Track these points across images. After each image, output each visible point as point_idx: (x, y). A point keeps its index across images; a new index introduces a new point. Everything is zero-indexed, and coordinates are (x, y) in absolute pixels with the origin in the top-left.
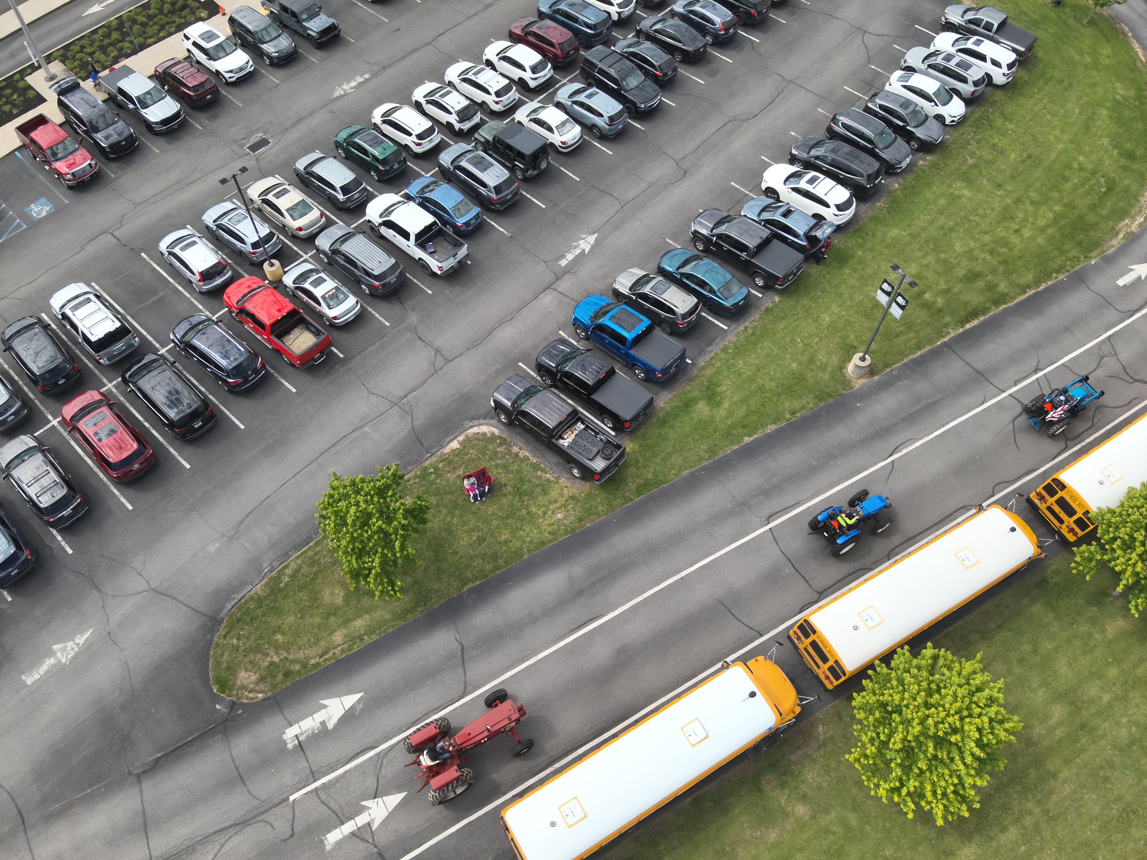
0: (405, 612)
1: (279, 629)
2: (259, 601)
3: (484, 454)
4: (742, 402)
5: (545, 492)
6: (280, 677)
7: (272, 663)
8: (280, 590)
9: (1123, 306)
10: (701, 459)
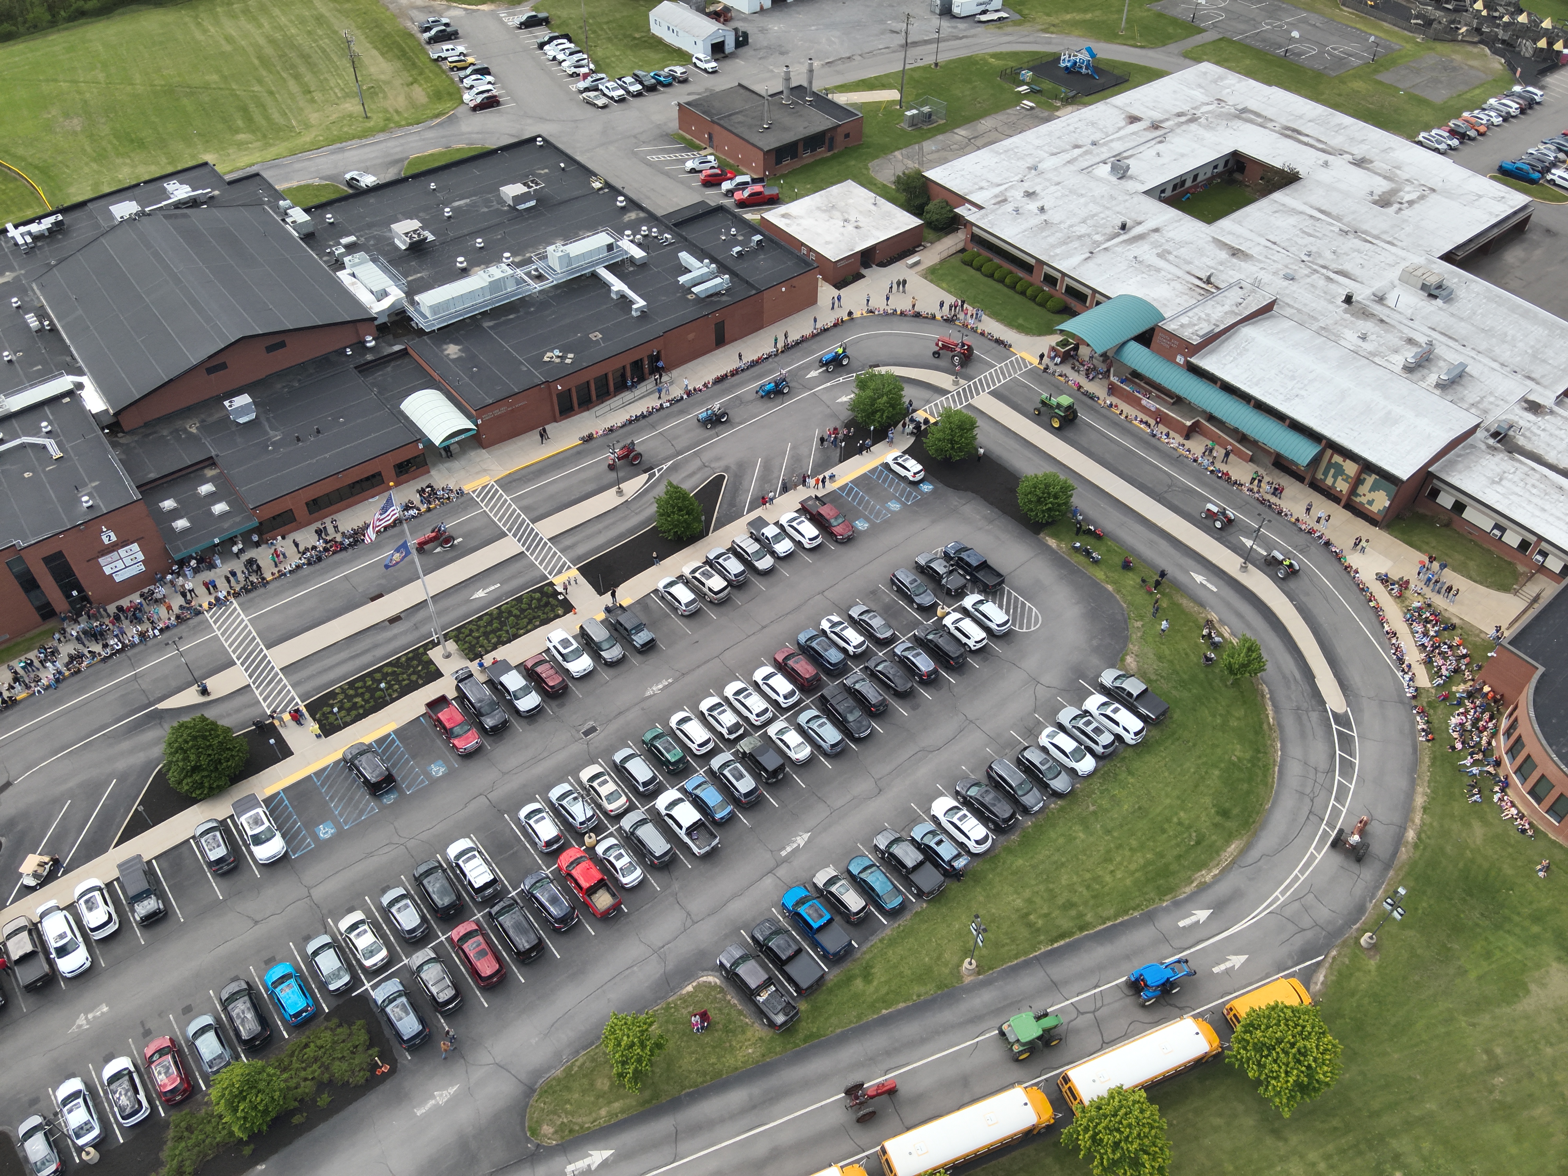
0: (646, 1102)
1: (568, 1101)
2: (559, 1080)
3: (708, 998)
4: (886, 982)
5: (743, 1032)
6: (567, 1132)
7: (563, 1123)
8: (572, 1076)
9: (1177, 943)
10: (851, 1022)
